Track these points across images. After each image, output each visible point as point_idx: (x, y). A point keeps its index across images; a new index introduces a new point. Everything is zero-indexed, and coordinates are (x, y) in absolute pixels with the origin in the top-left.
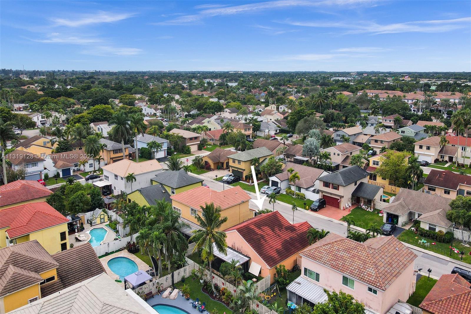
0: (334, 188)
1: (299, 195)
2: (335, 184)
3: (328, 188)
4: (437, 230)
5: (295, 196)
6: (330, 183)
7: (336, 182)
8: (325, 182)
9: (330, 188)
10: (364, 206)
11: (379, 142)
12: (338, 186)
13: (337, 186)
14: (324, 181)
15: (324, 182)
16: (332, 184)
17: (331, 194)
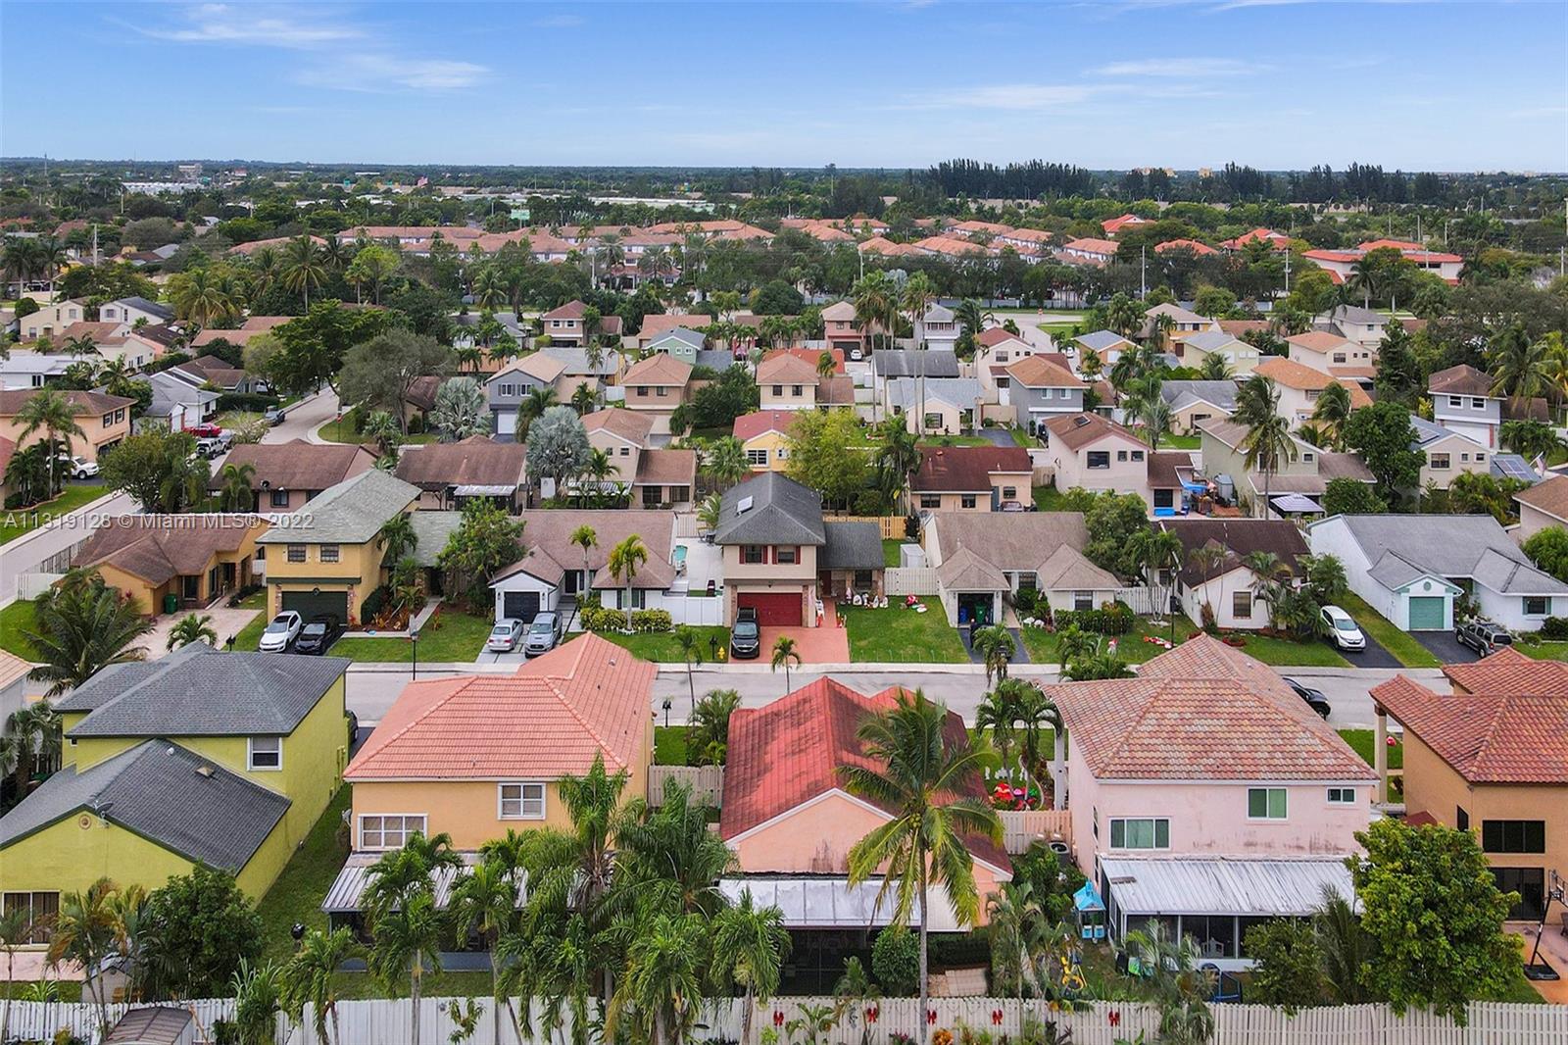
0: (781, 561)
1: (646, 621)
2: (787, 545)
3: (762, 565)
4: (1097, 606)
5: (629, 626)
6: (766, 547)
7: (787, 538)
8: (747, 546)
9: (766, 562)
10: (857, 597)
11: (652, 393)
12: (798, 548)
13: (791, 550)
14: (743, 542)
15: (742, 547)
16: (775, 548)
17: (770, 583)
